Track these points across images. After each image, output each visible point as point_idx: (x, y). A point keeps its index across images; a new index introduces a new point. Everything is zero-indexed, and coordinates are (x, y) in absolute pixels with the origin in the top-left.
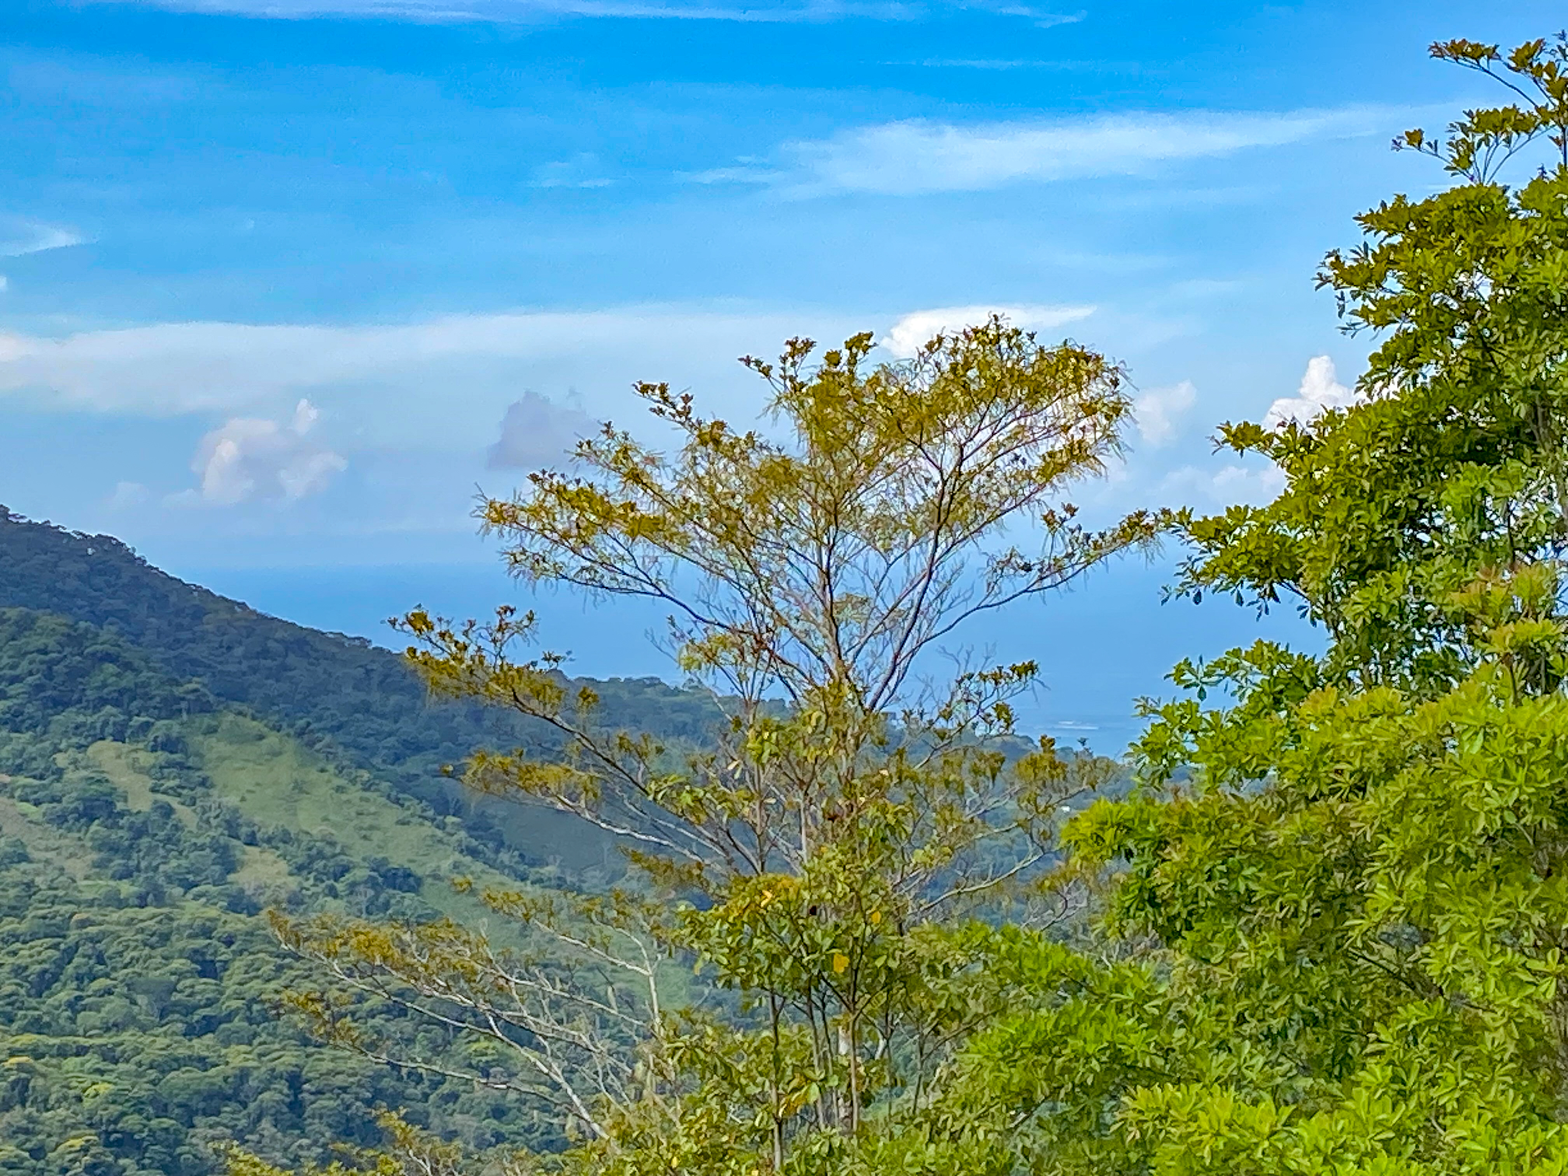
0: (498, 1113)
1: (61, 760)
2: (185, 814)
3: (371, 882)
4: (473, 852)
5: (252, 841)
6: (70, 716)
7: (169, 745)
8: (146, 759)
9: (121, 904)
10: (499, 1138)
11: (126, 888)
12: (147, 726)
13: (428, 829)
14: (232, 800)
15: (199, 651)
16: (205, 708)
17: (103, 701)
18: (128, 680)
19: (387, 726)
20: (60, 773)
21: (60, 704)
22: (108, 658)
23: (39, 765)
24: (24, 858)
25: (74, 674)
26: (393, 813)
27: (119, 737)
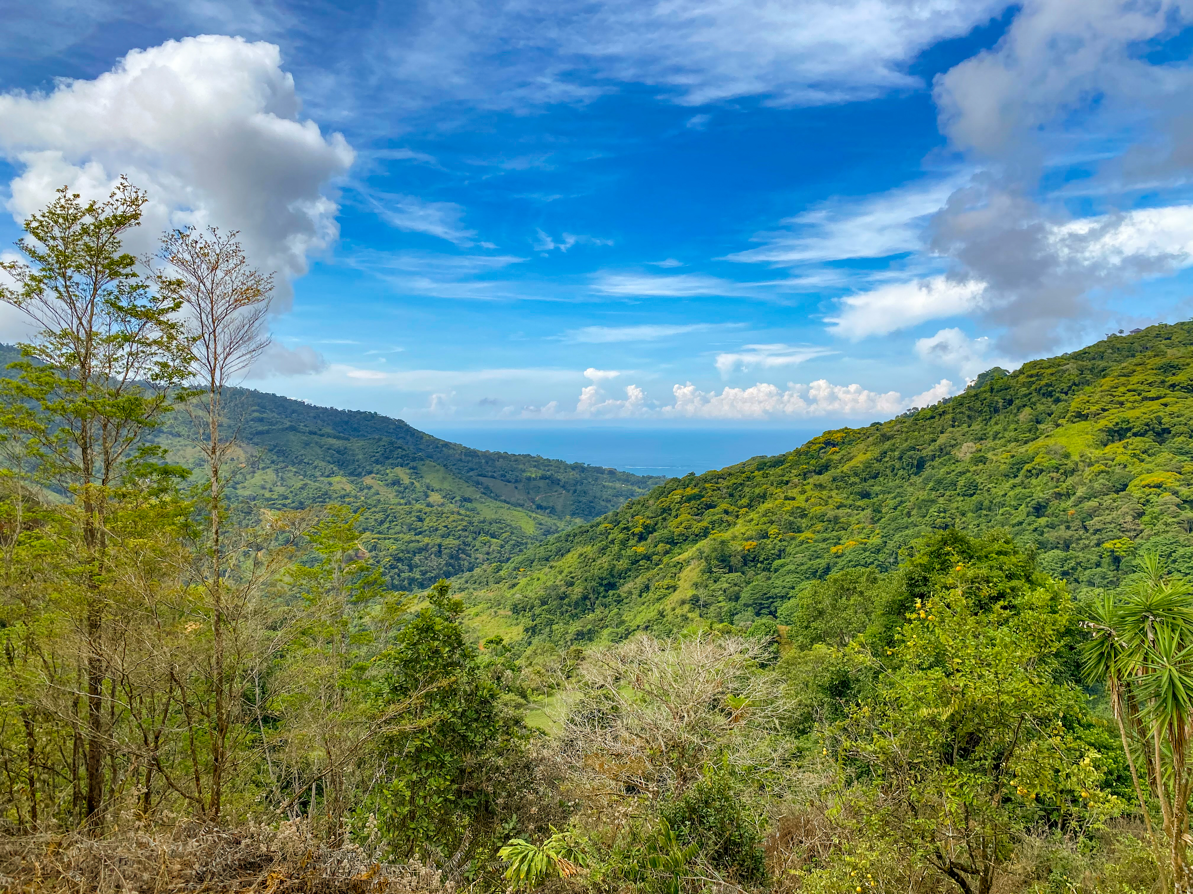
0: (488, 554)
1: (388, 471)
2: (416, 484)
3: (460, 500)
4: (484, 493)
5: (433, 491)
6: (390, 461)
7: (414, 468)
8: (408, 471)
9: (401, 505)
10: (488, 559)
11: (402, 501)
12: (408, 464)
13: (474, 488)
14: (428, 481)
15: (422, 447)
16: (422, 460)
17: (398, 458)
18: (404, 453)
19: (466, 464)
20: (387, 474)
21: (388, 458)
22: (399, 448)
23: (382, 472)
24: (378, 494)
25: (391, 451)
26: (466, 485)
27: (402, 466)
